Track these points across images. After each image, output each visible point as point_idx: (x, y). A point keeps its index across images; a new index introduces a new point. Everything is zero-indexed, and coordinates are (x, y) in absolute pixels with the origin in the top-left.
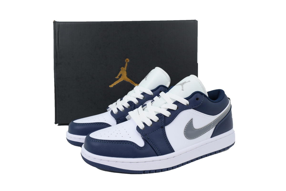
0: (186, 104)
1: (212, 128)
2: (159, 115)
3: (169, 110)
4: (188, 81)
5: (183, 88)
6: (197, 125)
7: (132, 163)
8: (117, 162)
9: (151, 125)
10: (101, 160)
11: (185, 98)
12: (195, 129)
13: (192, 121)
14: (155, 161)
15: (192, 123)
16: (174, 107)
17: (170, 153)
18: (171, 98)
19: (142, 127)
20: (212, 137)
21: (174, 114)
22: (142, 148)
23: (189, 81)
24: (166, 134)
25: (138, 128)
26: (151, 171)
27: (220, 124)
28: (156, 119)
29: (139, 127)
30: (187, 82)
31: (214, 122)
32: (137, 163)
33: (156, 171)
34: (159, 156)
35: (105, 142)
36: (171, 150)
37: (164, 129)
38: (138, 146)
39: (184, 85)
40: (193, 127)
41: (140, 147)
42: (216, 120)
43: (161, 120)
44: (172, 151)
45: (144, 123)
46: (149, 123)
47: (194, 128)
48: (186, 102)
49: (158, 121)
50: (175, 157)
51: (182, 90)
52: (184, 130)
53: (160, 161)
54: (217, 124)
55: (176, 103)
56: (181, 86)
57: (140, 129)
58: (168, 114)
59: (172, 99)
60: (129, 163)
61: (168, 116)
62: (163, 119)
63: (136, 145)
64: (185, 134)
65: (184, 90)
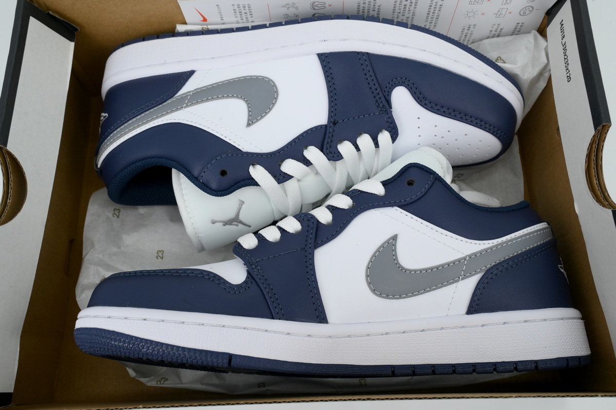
0: (259, 167)
2: (335, 155)
3: (306, 162)
9: (360, 134)
11: (258, 185)
13: (249, 120)
16: (289, 166)
17: (330, 53)
19: (384, 137)
20: (191, 73)
22: (403, 84)
25: (394, 136)
28: (345, 148)
29: (391, 137)
34: (365, 53)
36: (328, 60)
37: (330, 117)
41: (408, 87)
43: (332, 141)
44: (324, 58)
45: (377, 144)
46: (365, 140)
48: (258, 172)
50: (323, 39)
53: (365, 39)
55: (283, 177)
57: (390, 132)
61: (312, 148)
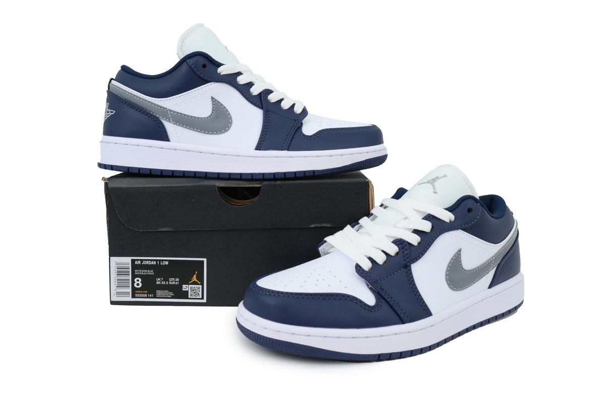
0: (448, 221)
1: (492, 269)
2: (399, 242)
3: (416, 232)
4: (443, 176)
5: (434, 188)
6: (469, 263)
7: (356, 339)
8: (325, 338)
9: (385, 262)
10: (293, 335)
11: (446, 209)
12: (465, 270)
13: (460, 254)
14: (400, 334)
15: (460, 258)
16: (427, 226)
17: (426, 318)
18: (414, 209)
19: (367, 266)
20: (490, 287)
21: (427, 240)
22: (372, 307)
23: (445, 176)
24: (413, 281)
25: (358, 268)
26: (392, 355)
27: (505, 260)
28: (393, 250)
29: (360, 267)
30: (441, 178)
31: (496, 255)
32: (367, 339)
33: (403, 354)
34: (405, 323)
35: (298, 298)
36: (425, 312)
37: (410, 270)
38: (366, 305)
39: (437, 184)
40: (462, 267)
41: (369, 306)
42: (498, 252)
43: (403, 253)
44: (428, 313)
45: (370, 259)
46: (381, 259)
47: (463, 269)
48: (448, 217)
49: (397, 253)
50: (434, 327)
51: (435, 193)
52: (446, 273)
53: (409, 334)
54: (500, 260)
55: (429, 217)
56: (430, 186)
57: (363, 270)
58: (415, 240)
59: (418, 211)
60: (350, 339)
61: (416, 244)
62: (406, 250)
63: (361, 302)
64: (447, 280)
65: (437, 192)
